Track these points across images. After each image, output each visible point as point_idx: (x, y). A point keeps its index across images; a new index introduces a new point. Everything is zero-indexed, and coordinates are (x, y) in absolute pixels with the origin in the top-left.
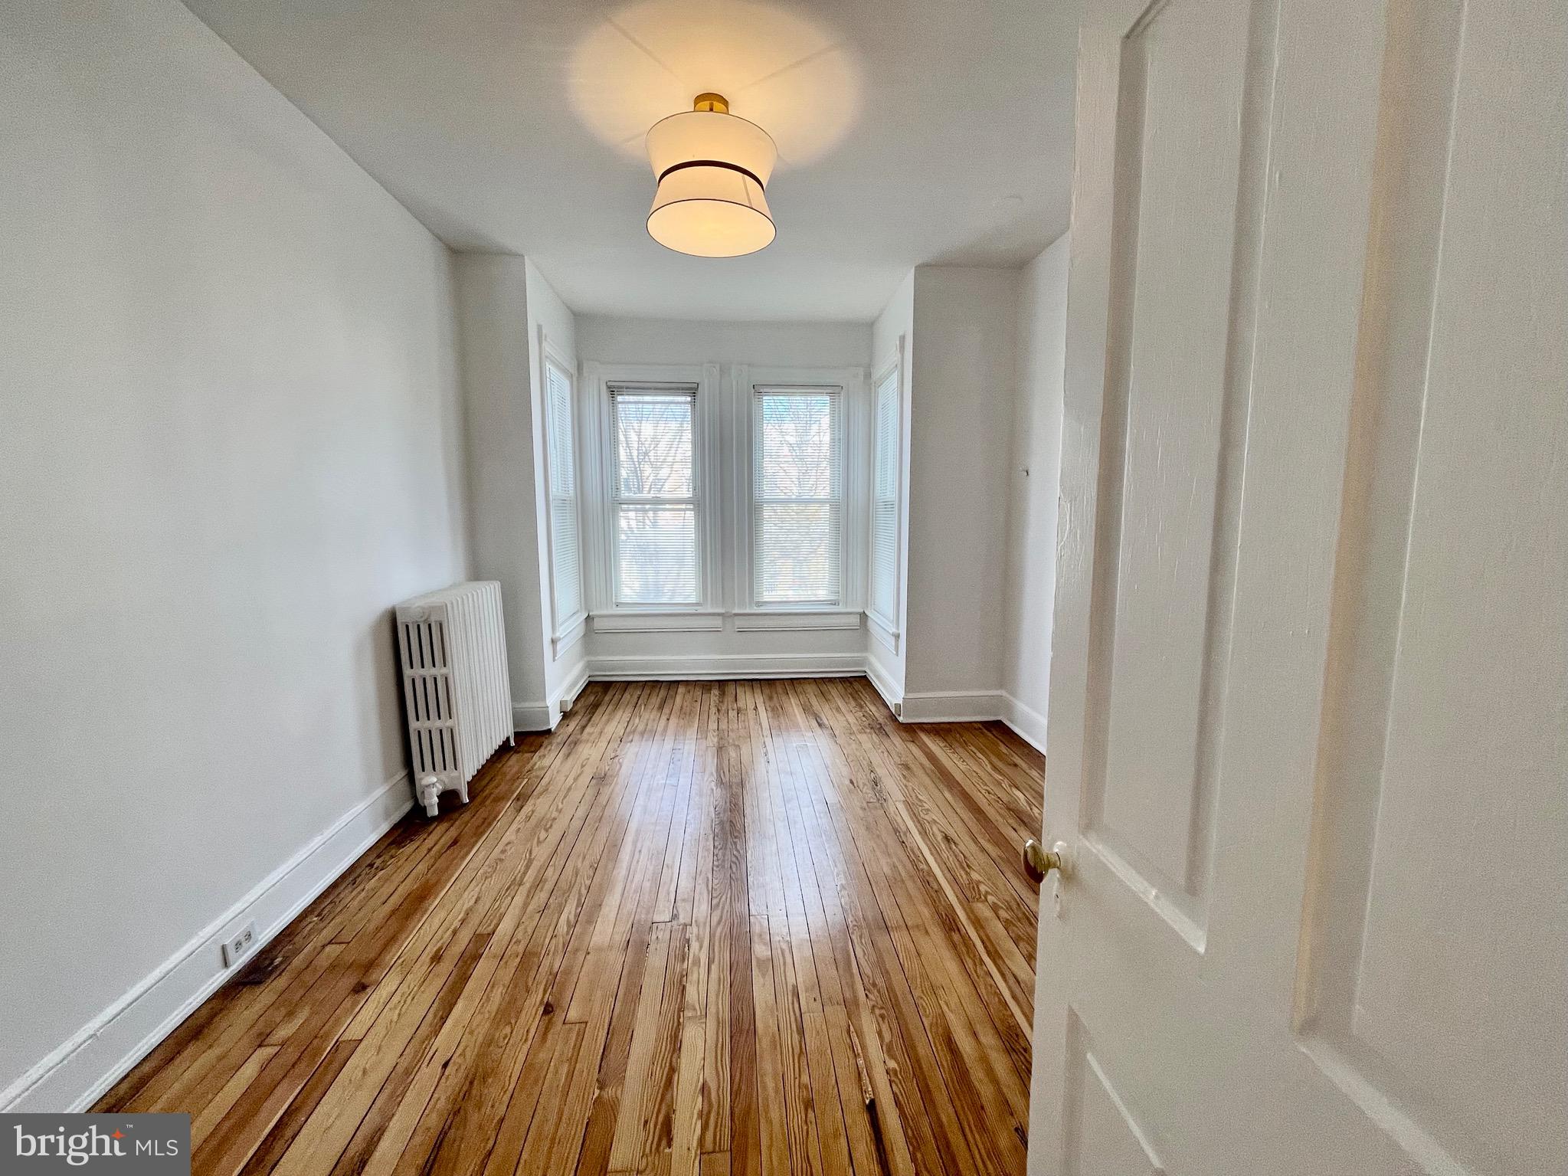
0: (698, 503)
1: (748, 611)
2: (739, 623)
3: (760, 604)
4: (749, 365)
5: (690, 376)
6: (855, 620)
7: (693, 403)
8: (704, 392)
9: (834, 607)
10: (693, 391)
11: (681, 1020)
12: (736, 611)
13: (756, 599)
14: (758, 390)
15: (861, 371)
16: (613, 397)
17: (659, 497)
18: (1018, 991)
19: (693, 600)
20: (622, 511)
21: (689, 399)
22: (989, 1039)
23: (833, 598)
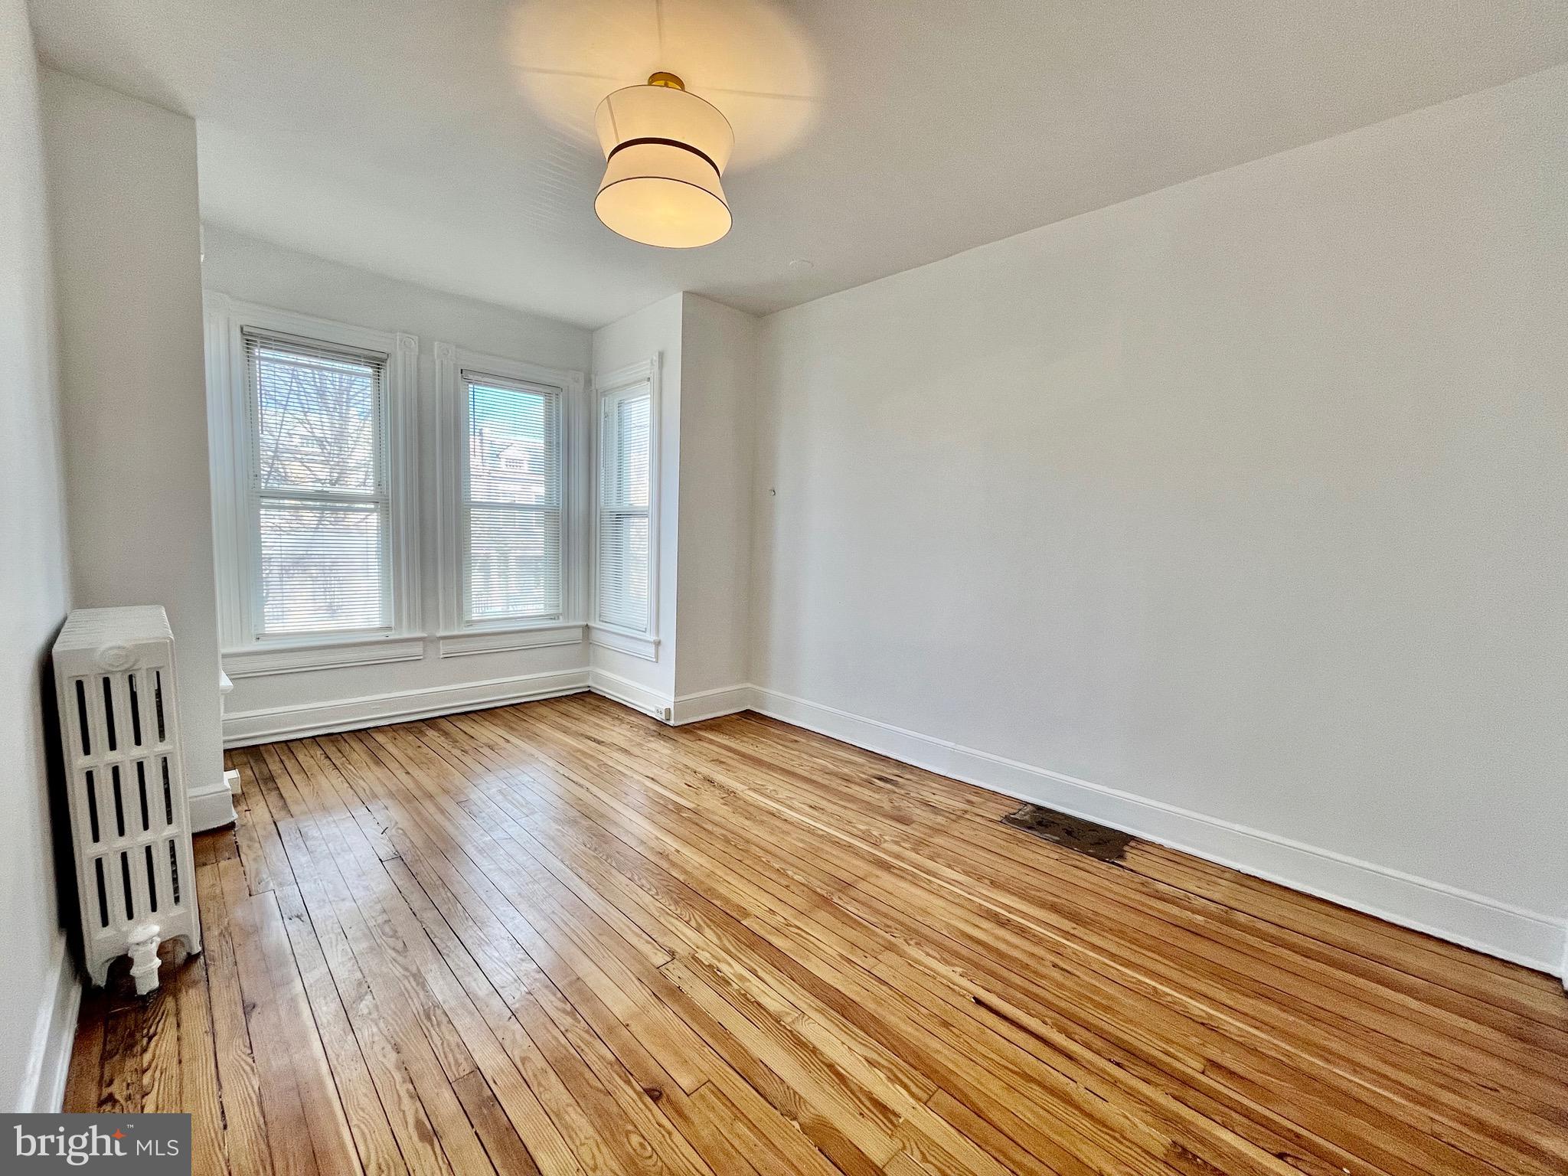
0: (383, 502)
1: (456, 633)
2: (444, 648)
3: (470, 623)
4: (458, 346)
5: (376, 343)
6: (578, 633)
7: (377, 377)
8: (396, 367)
9: (554, 621)
10: (378, 363)
11: (789, 1028)
12: (442, 633)
13: (466, 618)
14: (464, 374)
15: (581, 376)
16: (248, 348)
17: (327, 492)
18: (967, 889)
19: (377, 624)
20: (264, 507)
21: (370, 371)
22: (985, 924)
23: (552, 612)
